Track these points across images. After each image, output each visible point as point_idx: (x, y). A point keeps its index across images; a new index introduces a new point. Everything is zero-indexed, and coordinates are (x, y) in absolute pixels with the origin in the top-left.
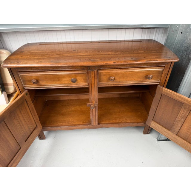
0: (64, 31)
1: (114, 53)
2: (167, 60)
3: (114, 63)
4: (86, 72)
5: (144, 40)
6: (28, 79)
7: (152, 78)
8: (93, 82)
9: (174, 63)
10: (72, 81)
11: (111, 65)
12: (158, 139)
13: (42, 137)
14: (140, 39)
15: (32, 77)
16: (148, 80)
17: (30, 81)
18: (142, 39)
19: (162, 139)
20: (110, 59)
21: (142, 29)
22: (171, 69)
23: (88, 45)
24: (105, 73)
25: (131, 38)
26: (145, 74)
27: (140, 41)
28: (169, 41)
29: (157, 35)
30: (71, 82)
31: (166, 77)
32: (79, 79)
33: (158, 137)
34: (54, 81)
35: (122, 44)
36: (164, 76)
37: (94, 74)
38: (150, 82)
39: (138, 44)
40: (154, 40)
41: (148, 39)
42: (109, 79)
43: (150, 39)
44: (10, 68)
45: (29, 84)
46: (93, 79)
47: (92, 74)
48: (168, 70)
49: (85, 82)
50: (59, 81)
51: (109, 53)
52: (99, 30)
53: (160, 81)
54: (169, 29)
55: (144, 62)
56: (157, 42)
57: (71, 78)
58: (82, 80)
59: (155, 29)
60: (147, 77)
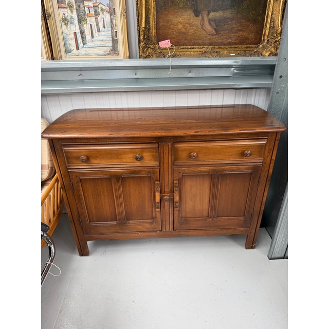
0: (125, 93)
1: (196, 121)
2: (269, 129)
3: (196, 132)
4: (156, 146)
5: (239, 105)
6: (75, 155)
7: (250, 154)
8: (166, 161)
9: (280, 133)
10: (137, 159)
11: (191, 136)
12: (270, 257)
13: (84, 252)
14: (233, 104)
15: (81, 152)
16: (245, 158)
17: (78, 158)
18: (236, 104)
19: (276, 256)
20: (190, 128)
21: (235, 90)
22: (277, 142)
23: (159, 112)
24: (183, 148)
25: (219, 103)
26: (239, 149)
27: (233, 106)
28: (273, 106)
29: (257, 98)
30: (135, 160)
31: (271, 154)
32: (147, 156)
33: (269, 253)
34: (111, 158)
35: (207, 111)
36: (269, 153)
37: (167, 148)
38: (249, 161)
39: (230, 110)
40: (253, 106)
41: (245, 103)
42: (190, 156)
43: (247, 103)
44: (52, 139)
45: (76, 162)
46: (166, 156)
47: (165, 149)
48: (273, 144)
49: (155, 161)
50: (118, 158)
51: (188, 121)
52: (175, 92)
53: (264, 160)
54: (272, 90)
55: (238, 131)
56: (258, 107)
57: (135, 155)
58: (151, 158)
59: (254, 90)
60: (243, 154)
